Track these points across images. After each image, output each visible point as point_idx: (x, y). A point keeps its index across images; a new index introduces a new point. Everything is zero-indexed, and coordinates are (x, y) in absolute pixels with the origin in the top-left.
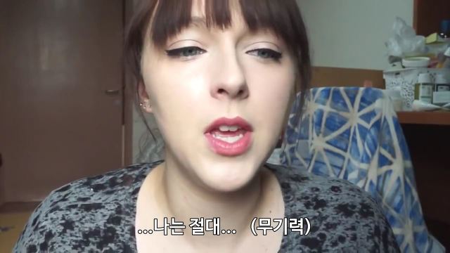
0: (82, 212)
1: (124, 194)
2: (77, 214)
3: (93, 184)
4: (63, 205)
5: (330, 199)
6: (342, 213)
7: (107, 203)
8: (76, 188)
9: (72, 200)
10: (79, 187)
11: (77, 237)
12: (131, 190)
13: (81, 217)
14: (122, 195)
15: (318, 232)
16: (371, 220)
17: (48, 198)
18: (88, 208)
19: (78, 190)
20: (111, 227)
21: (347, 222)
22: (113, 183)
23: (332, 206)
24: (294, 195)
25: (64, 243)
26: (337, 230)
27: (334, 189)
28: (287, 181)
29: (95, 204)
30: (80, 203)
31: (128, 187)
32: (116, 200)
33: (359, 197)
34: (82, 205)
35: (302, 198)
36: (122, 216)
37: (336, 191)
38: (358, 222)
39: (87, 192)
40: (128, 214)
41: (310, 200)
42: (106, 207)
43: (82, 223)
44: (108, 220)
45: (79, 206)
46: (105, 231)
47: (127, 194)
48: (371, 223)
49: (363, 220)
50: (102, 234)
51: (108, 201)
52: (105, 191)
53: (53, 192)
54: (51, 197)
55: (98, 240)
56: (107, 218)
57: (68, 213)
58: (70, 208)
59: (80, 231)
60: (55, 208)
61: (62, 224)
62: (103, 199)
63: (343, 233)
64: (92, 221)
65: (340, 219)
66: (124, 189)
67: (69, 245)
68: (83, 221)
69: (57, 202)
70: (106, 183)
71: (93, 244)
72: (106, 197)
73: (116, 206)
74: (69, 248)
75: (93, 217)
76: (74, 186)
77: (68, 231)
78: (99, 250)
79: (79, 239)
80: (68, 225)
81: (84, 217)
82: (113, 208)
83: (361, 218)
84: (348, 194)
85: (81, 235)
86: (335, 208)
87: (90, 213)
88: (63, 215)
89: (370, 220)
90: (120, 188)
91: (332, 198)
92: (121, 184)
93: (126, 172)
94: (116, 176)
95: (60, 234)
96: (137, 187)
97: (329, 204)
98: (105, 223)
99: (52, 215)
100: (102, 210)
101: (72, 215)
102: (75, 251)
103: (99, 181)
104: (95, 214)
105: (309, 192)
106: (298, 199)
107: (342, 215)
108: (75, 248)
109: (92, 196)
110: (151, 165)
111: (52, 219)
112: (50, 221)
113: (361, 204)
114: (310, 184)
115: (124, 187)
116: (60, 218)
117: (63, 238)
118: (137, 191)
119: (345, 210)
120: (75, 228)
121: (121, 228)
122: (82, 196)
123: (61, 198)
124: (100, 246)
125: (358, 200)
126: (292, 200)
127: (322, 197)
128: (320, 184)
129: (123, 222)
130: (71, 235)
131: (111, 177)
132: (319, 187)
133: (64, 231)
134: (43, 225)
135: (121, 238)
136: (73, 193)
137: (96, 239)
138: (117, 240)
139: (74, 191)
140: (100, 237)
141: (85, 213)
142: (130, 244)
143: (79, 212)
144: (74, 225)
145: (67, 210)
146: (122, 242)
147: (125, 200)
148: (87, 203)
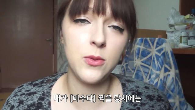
0: (27, 96)
1: (46, 87)
2: (25, 97)
3: (33, 84)
4: (19, 94)
5: (143, 92)
6: (148, 99)
7: (38, 91)
8: (26, 86)
9: (23, 91)
10: (27, 85)
11: (25, 107)
12: (50, 86)
14: (45, 88)
15: (137, 107)
18: (30, 94)
19: (26, 87)
20: (40, 102)
21: (150, 103)
22: (42, 82)
23: (145, 95)
24: (127, 89)
26: (146, 106)
27: (146, 87)
28: (124, 82)
29: (33, 92)
31: (48, 84)
32: (43, 90)
33: (157, 93)
35: (131, 90)
36: (45, 97)
37: (147, 89)
38: (156, 104)
39: (30, 87)
40: (47, 96)
41: (134, 91)
42: (38, 93)
43: (27, 101)
44: (39, 99)
45: (26, 94)
46: (37, 104)
47: (48, 87)
50: (36, 105)
51: (39, 90)
52: (39, 86)
55: (34, 108)
56: (38, 98)
57: (21, 97)
58: (22, 95)
59: (26, 104)
60: (16, 95)
61: (18, 102)
63: (148, 108)
64: (32, 100)
65: (147, 101)
66: (46, 85)
68: (28, 100)
69: (17, 93)
70: (39, 83)
72: (38, 88)
73: (43, 93)
75: (32, 98)
77: (21, 105)
79: (26, 108)
80: (21, 102)
81: (28, 99)
82: (41, 93)
83: (157, 102)
84: (152, 91)
85: (27, 106)
86: (146, 96)
87: (31, 96)
88: (19, 98)
89: (161, 103)
90: (45, 84)
91: (145, 92)
94: (44, 80)
95: (17, 107)
96: (53, 84)
97: (143, 94)
98: (37, 100)
99: (14, 98)
100: (36, 95)
101: (23, 98)
103: (36, 82)
104: (33, 97)
105: (134, 88)
106: (129, 91)
107: (148, 100)
109: (32, 88)
110: (61, 75)
111: (14, 100)
112: (13, 101)
114: (135, 84)
115: (47, 84)
116: (18, 100)
117: (19, 108)
118: (52, 86)
119: (150, 98)
120: (24, 104)
121: (44, 102)
122: (28, 89)
123: (18, 91)
125: (156, 94)
126: (126, 91)
127: (140, 91)
128: (140, 85)
129: (45, 100)
130: (22, 107)
131: (42, 80)
132: (139, 86)
133: (19, 105)
134: (10, 102)
135: (44, 107)
136: (24, 88)
137: (33, 108)
138: (43, 108)
139: (25, 87)
140: (35, 107)
141: (29, 97)
142: (48, 109)
143: (26, 96)
144: (23, 102)
145: (21, 96)
146: (45, 108)
147: (47, 90)
148: (30, 92)
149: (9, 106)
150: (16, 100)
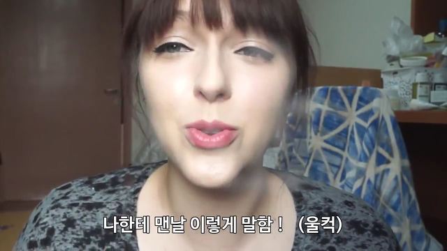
0: (83, 211)
1: (125, 194)
2: (78, 212)
3: (94, 183)
4: (64, 203)
5: (342, 213)
6: (354, 229)
7: (108, 203)
8: (77, 187)
9: (73, 198)
10: (81, 186)
11: (78, 235)
12: (132, 190)
13: (82, 215)
14: (123, 195)
15: (328, 245)
16: (383, 240)
17: (49, 196)
18: (90, 207)
19: (80, 188)
21: (358, 239)
22: (115, 182)
23: (345, 220)
25: (66, 240)
29: (96, 203)
30: (81, 202)
31: (129, 187)
32: (117, 199)
33: (372, 216)
34: (83, 204)
35: (314, 208)
37: (350, 207)
38: (371, 241)
39: (89, 191)
40: (128, 214)
41: (322, 211)
42: (108, 206)
43: (84, 222)
45: (80, 204)
47: (128, 194)
48: (383, 242)
49: (376, 238)
50: (103, 233)
51: (109, 200)
52: (107, 190)
53: (54, 190)
54: (52, 195)
55: (100, 239)
57: (70, 211)
58: (72, 206)
59: (81, 229)
60: (56, 206)
61: (63, 222)
62: (105, 198)
64: (93, 220)
65: (352, 234)
66: (125, 189)
67: (71, 243)
68: (84, 219)
69: (58, 200)
70: (108, 183)
71: (95, 242)
72: (107, 196)
73: (118, 205)
74: (70, 246)
75: (94, 216)
76: (75, 185)
77: (70, 229)
78: (101, 249)
79: (80, 237)
80: (70, 223)
81: (85, 216)
82: (114, 207)
83: (373, 236)
85: (82, 233)
86: (347, 223)
87: (92, 212)
88: (65, 213)
90: (121, 187)
91: (345, 212)
92: (123, 184)
93: (128, 172)
94: (118, 175)
95: (61, 232)
96: (139, 187)
99: (53, 212)
100: (104, 209)
101: (73, 213)
102: (76, 248)
103: (101, 180)
104: (97, 213)
105: (322, 203)
106: (310, 209)
107: (354, 231)
108: (76, 246)
109: (93, 195)
110: (154, 165)
111: (52, 215)
112: (52, 218)
113: (374, 223)
115: (126, 187)
116: (62, 217)
117: (64, 236)
118: (138, 191)
120: (77, 227)
122: (83, 195)
123: (62, 196)
124: (102, 244)
126: (304, 210)
127: (336, 209)
128: (334, 196)
130: (73, 233)
131: (112, 176)
132: (332, 199)
133: (65, 229)
134: (45, 221)
135: (122, 237)
136: (75, 192)
137: (97, 238)
138: (119, 239)
139: (75, 190)
140: (101, 236)
141: (86, 212)
142: (131, 242)
143: (81, 210)
144: (75, 224)
145: (68, 208)
146: (124, 241)
147: (127, 199)
148: (89, 201)
149: (43, 229)
150: (59, 216)
